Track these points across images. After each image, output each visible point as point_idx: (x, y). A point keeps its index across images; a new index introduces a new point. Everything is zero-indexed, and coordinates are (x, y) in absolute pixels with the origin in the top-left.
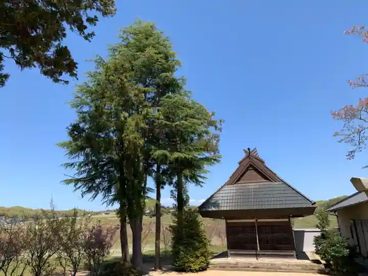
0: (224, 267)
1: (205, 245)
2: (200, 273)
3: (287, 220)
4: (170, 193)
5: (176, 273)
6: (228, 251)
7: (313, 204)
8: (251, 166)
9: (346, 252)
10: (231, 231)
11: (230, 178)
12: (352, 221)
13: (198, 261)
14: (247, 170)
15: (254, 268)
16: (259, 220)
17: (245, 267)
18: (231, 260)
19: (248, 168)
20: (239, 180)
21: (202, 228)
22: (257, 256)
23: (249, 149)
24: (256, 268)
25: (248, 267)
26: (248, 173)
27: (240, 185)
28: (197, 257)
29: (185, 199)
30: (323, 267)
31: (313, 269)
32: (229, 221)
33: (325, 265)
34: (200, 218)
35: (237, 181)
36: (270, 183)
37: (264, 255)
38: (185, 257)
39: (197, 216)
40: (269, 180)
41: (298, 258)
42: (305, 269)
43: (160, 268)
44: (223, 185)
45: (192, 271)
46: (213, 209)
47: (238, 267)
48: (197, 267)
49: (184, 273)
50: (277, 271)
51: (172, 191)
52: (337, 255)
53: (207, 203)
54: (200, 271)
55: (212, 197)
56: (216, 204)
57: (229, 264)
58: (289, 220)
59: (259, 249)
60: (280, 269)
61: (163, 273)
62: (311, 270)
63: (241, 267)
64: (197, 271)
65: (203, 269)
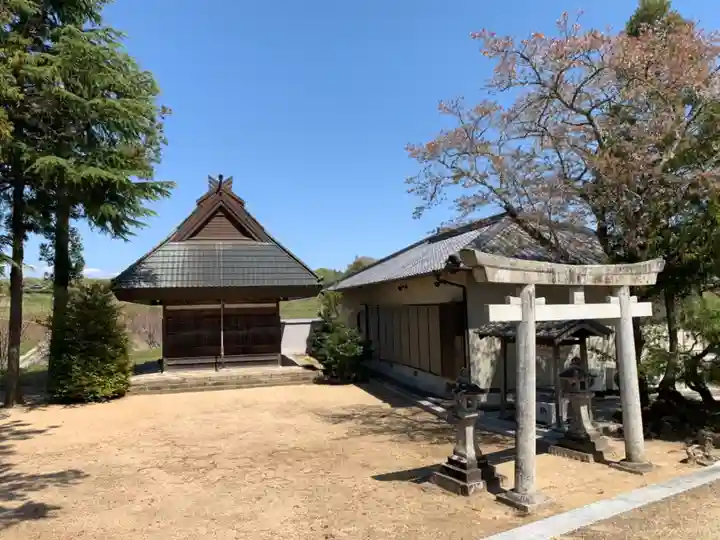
0: (158, 388)
1: (124, 351)
2: (113, 403)
3: (274, 305)
4: (39, 251)
5: (61, 407)
6: (165, 360)
7: (319, 281)
8: (221, 207)
9: (359, 350)
10: (172, 326)
11: (179, 228)
12: (363, 307)
13: (111, 381)
14: (213, 215)
15: (215, 384)
16: (226, 306)
17: (199, 385)
18: (168, 375)
19: (216, 212)
20: (195, 233)
21: (120, 320)
22: (217, 365)
23: (221, 177)
24: (219, 385)
25: (205, 384)
26: (215, 220)
27: (197, 242)
28: (110, 374)
29: (74, 265)
30: (321, 373)
31: (308, 379)
32: (168, 307)
33: (323, 371)
34: (115, 302)
35: (192, 236)
36: (254, 242)
37: (229, 364)
38: (84, 374)
39: (107, 299)
40: (251, 237)
41: (283, 365)
42: (295, 379)
43: (21, 402)
45: (97, 400)
46: (144, 285)
47: (186, 386)
48: (109, 392)
49: (78, 406)
51: (43, 246)
52: (347, 355)
53: (130, 273)
54: (114, 398)
55: (140, 262)
56: (149, 276)
57: (167, 381)
58: (278, 305)
59: (223, 353)
60: (260, 382)
61: (30, 409)
62: (305, 380)
63: (191, 386)
64: (108, 399)
65: (119, 395)
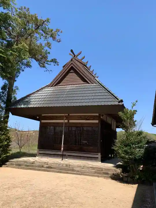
6: (38, 150)
7: (119, 102)
8: (72, 68)
14: (68, 73)
20: (59, 82)
22: (63, 156)
26: (70, 74)
27: (59, 87)
31: (107, 174)
32: (42, 121)
35: (57, 84)
36: (88, 85)
37: (70, 157)
40: (86, 82)
44: (38, 90)
50: (67, 173)
59: (62, 149)
60: (73, 170)
62: (105, 174)
